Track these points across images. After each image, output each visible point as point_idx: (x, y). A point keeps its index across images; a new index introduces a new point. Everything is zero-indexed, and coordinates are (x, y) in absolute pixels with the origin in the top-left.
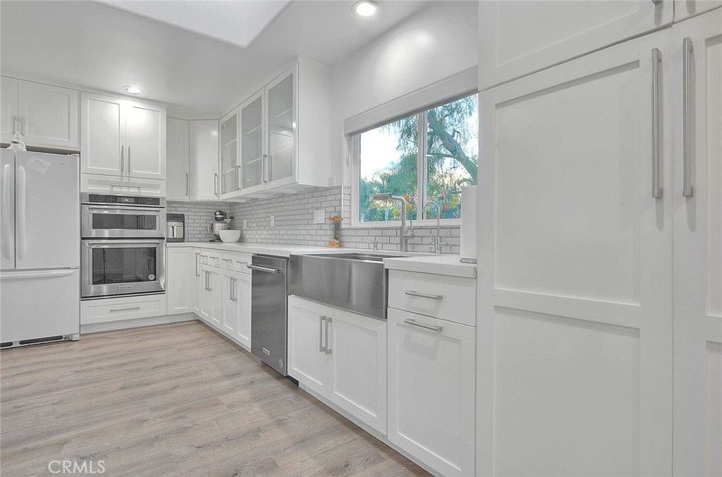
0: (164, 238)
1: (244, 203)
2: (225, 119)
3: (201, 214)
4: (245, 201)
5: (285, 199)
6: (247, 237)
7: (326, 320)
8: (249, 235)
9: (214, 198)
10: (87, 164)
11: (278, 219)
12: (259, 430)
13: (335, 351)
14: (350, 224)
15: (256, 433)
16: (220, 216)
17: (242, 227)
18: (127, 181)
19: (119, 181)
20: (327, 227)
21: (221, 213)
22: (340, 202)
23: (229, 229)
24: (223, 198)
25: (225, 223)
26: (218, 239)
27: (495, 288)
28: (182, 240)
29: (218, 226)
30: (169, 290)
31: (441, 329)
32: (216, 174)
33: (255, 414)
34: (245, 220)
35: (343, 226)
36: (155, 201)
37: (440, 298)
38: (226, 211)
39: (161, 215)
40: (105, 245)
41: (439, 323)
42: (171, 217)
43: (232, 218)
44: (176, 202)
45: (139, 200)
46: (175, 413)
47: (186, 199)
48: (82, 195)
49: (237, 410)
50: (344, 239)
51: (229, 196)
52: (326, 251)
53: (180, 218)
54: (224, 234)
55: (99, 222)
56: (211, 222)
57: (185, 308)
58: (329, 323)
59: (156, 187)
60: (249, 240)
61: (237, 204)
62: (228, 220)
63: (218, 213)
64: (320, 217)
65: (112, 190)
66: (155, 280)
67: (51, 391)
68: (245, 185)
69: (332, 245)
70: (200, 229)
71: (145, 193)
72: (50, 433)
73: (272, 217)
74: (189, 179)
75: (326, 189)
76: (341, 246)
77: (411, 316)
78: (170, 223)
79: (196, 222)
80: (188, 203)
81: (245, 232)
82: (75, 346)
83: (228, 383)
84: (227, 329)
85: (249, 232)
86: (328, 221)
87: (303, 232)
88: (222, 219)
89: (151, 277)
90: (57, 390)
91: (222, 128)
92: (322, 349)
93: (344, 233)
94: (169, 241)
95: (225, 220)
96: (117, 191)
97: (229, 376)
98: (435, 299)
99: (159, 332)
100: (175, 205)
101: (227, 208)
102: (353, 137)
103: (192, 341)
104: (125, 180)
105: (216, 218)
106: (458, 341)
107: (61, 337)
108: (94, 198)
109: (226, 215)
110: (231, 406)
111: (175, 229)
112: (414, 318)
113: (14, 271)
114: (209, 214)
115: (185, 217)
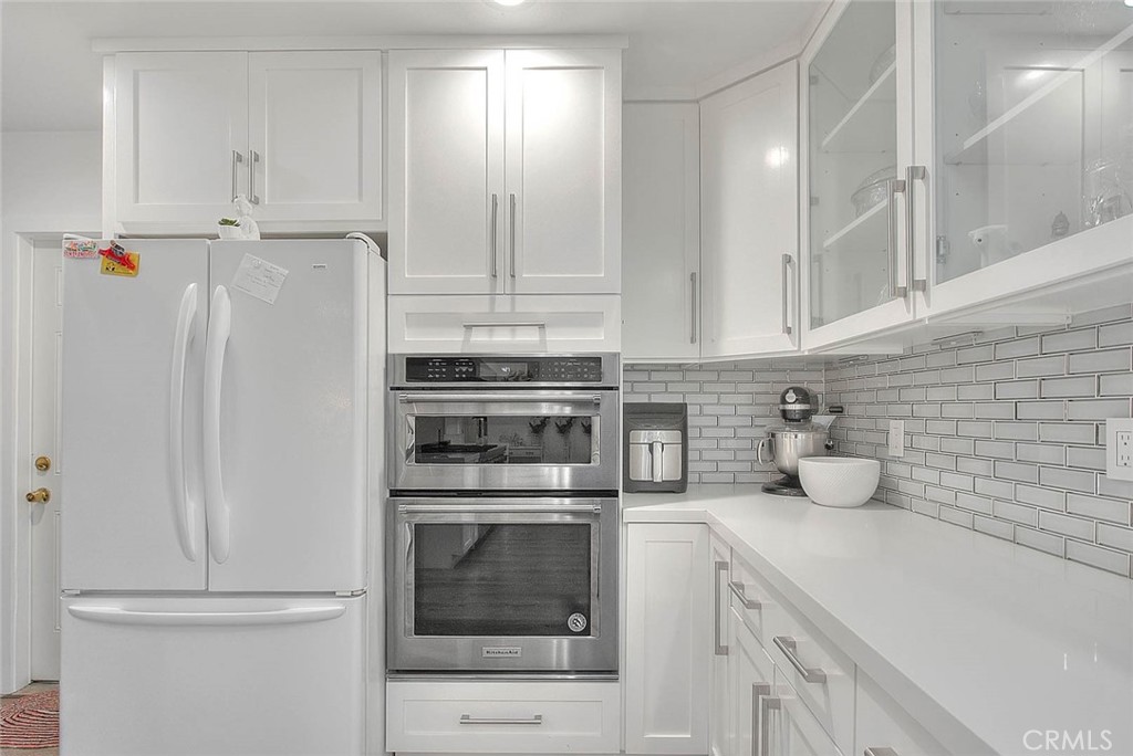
0: (612, 492)
1: (890, 359)
3: (739, 399)
9: (781, 346)
10: (407, 266)
16: (798, 407)
18: (507, 309)
19: (486, 309)
21: (804, 396)
23: (831, 452)
25: (815, 429)
26: (790, 483)
28: (676, 488)
29: (792, 445)
30: (631, 661)
32: (788, 260)
36: (588, 368)
42: (640, 416)
43: (837, 410)
44: (666, 368)
47: (689, 354)
48: (390, 359)
53: (674, 416)
54: (818, 474)
56: (769, 425)
57: (677, 738)
59: (592, 320)
62: (823, 419)
63: (791, 397)
65: (466, 341)
66: (586, 632)
70: (732, 444)
71: (561, 343)
74: (699, 290)
78: (643, 436)
79: (722, 423)
80: (701, 368)
88: (806, 415)
89: (576, 621)
91: (813, 80)
95: (814, 419)
96: (483, 343)
100: (661, 376)
101: (815, 376)
104: (503, 303)
105: (784, 412)
108: (420, 368)
113: (206, 594)
114: (763, 399)
115: (690, 410)
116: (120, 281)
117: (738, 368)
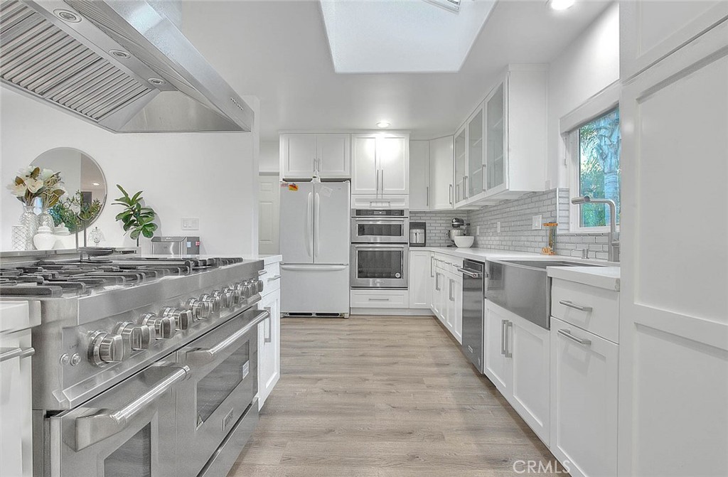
0: (406, 243)
2: (458, 134)
3: (442, 222)
4: (478, 209)
5: (510, 204)
6: (480, 242)
7: (507, 324)
8: (481, 240)
9: (449, 207)
10: (356, 187)
11: (504, 225)
12: (443, 410)
13: (514, 356)
14: (568, 230)
15: (440, 411)
16: (456, 223)
17: (476, 233)
19: (376, 198)
20: (543, 233)
21: (458, 220)
22: (556, 207)
23: (465, 235)
24: (457, 206)
25: (462, 229)
26: (452, 245)
27: (635, 303)
28: (424, 245)
29: (454, 232)
30: (411, 285)
31: (589, 343)
32: (451, 185)
33: (447, 398)
34: (478, 227)
35: (558, 232)
36: (401, 212)
37: (590, 310)
38: (463, 219)
39: (406, 225)
40: (370, 248)
41: (588, 337)
42: (413, 225)
43: (468, 225)
45: (389, 212)
46: (387, 380)
47: (427, 209)
48: (352, 210)
49: (433, 391)
50: (560, 246)
51: (462, 204)
52: (539, 258)
53: (422, 226)
54: (458, 239)
55: (362, 230)
56: (449, 229)
57: (422, 304)
58: (509, 327)
59: (401, 201)
60: (481, 246)
61: (473, 211)
62: (464, 227)
63: (454, 221)
64: (538, 222)
65: (371, 206)
66: (400, 278)
67: (322, 347)
68: (472, 194)
69: (546, 252)
70: (440, 235)
71: (395, 206)
72: (315, 372)
73: (499, 223)
74: (429, 192)
75: (544, 193)
76: (554, 252)
77: (568, 327)
78: (414, 231)
79: (436, 229)
80: (430, 212)
81: (478, 238)
82: (345, 322)
83: (434, 369)
84: (449, 325)
85: (482, 238)
86: (544, 228)
87: (523, 238)
88: (458, 226)
89: (398, 275)
90: (326, 347)
91: (456, 142)
92: (504, 352)
93: (559, 239)
94: (412, 245)
95: (461, 227)
96: (376, 206)
97: (438, 365)
98: (581, 309)
99: (401, 321)
100: (419, 215)
101: (465, 215)
102: (571, 135)
103: (421, 332)
104: (380, 196)
105: (453, 225)
106: (603, 358)
107: (338, 314)
108: (359, 212)
109: (463, 223)
110: (429, 387)
111: (418, 236)
112: (569, 329)
113: (313, 264)
114: (448, 222)
115: (427, 225)
116: (293, 192)
117: (441, 212)
